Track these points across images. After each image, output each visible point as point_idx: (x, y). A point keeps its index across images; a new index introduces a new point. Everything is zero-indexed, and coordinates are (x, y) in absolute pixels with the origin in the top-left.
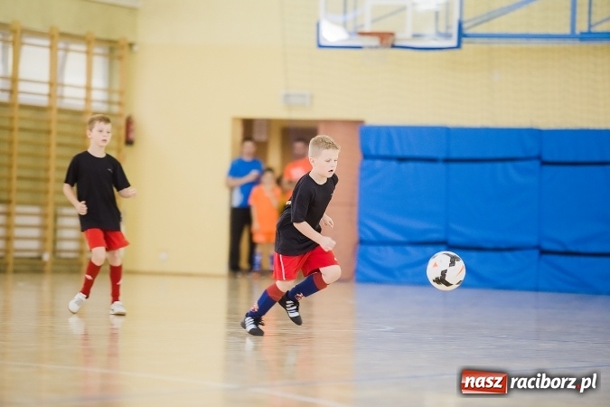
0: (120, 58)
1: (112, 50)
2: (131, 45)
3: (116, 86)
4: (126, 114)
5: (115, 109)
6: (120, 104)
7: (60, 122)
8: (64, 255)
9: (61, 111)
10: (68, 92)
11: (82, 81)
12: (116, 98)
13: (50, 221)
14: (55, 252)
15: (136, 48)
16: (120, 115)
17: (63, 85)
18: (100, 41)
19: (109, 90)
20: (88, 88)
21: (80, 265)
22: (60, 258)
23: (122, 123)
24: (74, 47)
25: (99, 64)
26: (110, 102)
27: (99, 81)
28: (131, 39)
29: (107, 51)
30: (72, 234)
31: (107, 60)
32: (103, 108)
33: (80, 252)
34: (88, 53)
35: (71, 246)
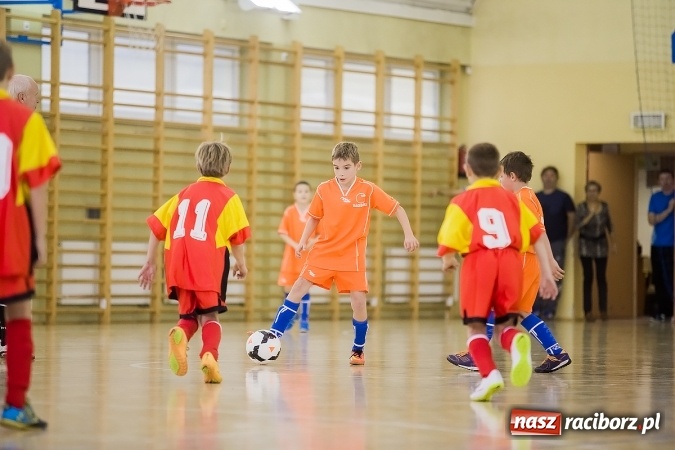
0: (452, 82)
1: (442, 73)
2: (464, 68)
3: (448, 113)
4: (459, 144)
5: (447, 138)
6: (451, 133)
7: (387, 154)
8: (394, 300)
9: (388, 142)
10: (395, 121)
11: (410, 109)
12: (447, 126)
13: (378, 263)
14: (383, 296)
15: (469, 71)
16: (452, 145)
17: (390, 114)
18: (429, 64)
19: (440, 119)
20: (417, 117)
21: (412, 310)
22: (389, 303)
23: (455, 153)
24: (395, 71)
25: (429, 89)
26: (441, 132)
27: (429, 108)
28: (463, 62)
29: (438, 76)
30: (402, 276)
31: (438, 85)
32: (434, 138)
33: (411, 296)
34: (416, 78)
35: (402, 289)
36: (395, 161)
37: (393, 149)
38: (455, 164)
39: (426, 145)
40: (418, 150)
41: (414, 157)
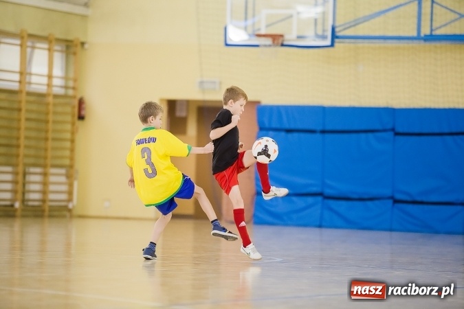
0: (75, 54)
1: (68, 47)
2: (83, 44)
3: (71, 75)
4: (79, 96)
5: (71, 92)
6: (74, 88)
7: (28, 102)
8: (31, 203)
9: (29, 94)
10: (34, 79)
11: (45, 71)
12: (71, 84)
13: (20, 178)
14: (23, 201)
15: (86, 46)
16: (74, 97)
17: (31, 74)
18: (58, 40)
19: (66, 78)
20: (50, 77)
21: (43, 211)
22: (27, 206)
23: (76, 103)
24: (38, 45)
25: (58, 59)
26: (66, 87)
27: (58, 71)
28: (82, 39)
29: (64, 49)
30: (37, 187)
31: (64, 55)
32: (61, 91)
33: (44, 201)
34: (49, 50)
35: (37, 196)
36: (34, 107)
37: (32, 98)
38: (76, 110)
39: (56, 96)
40: (50, 100)
41: (48, 104)
